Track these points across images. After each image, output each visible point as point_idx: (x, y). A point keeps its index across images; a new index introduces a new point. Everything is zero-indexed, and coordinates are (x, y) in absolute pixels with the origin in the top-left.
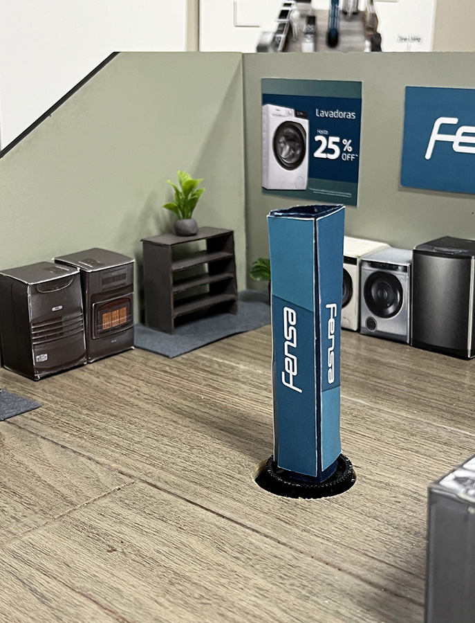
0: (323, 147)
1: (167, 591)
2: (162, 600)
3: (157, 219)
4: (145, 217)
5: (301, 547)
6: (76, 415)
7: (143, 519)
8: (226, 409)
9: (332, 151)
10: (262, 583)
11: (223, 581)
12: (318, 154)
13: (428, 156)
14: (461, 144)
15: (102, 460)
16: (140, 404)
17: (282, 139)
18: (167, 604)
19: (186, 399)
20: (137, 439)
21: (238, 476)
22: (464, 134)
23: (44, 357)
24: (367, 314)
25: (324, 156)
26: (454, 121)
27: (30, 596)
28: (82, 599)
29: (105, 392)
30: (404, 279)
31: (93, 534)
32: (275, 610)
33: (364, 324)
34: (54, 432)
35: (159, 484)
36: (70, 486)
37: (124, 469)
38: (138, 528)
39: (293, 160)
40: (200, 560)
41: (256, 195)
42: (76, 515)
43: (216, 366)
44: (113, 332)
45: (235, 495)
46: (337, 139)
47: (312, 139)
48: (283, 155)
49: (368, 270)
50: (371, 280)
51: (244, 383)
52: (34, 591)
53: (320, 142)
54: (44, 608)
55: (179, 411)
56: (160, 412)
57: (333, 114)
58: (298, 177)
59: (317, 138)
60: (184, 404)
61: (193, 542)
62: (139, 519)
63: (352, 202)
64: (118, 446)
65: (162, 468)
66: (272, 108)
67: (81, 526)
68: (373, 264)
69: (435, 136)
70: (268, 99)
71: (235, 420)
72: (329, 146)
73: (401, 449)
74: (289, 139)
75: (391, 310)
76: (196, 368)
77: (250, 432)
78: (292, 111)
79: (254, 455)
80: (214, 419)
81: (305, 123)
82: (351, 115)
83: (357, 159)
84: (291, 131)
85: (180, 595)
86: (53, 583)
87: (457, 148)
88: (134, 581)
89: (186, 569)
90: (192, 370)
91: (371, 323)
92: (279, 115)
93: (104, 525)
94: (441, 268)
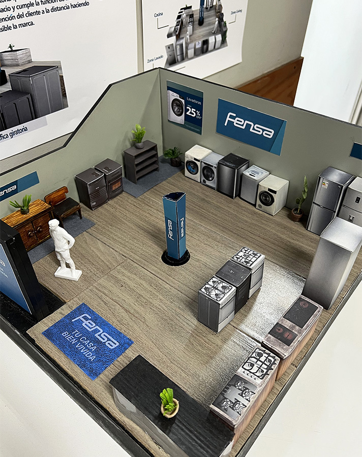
0: (190, 111)
1: (137, 300)
2: (136, 304)
3: (129, 140)
4: (124, 140)
5: (172, 285)
6: (107, 228)
7: (130, 274)
8: (154, 225)
9: (193, 114)
10: (161, 297)
11: (151, 297)
12: (188, 113)
13: (226, 125)
14: (236, 123)
15: (117, 250)
16: (127, 223)
17: (175, 104)
18: (137, 305)
19: (141, 221)
20: (127, 240)
21: (157, 257)
22: (238, 120)
23: (95, 203)
24: (203, 178)
25: (190, 114)
26: (235, 115)
27: (102, 303)
28: (116, 303)
29: (115, 217)
30: (215, 170)
31: (117, 281)
32: (164, 307)
33: (202, 181)
34: (101, 236)
35: (134, 260)
36: (108, 261)
37: (124, 254)
38: (129, 277)
39: (179, 113)
40: (145, 290)
41: (166, 121)
42: (111, 272)
43: (151, 203)
44: (116, 190)
45: (156, 265)
46: (195, 110)
47: (186, 108)
48: (175, 110)
49: (204, 165)
50: (204, 168)
51: (160, 212)
52: (103, 301)
53: (188, 110)
54: (106, 307)
55: (139, 227)
56: (133, 227)
57: (193, 101)
58: (181, 119)
59: (188, 108)
60: (141, 223)
61: (143, 282)
62: (129, 274)
63: (200, 133)
64: (121, 243)
65: (135, 254)
66: (171, 92)
67: (113, 277)
68: (205, 163)
69: (228, 119)
70: (169, 88)
71: (157, 231)
72: (192, 112)
73: (205, 244)
74: (177, 105)
75: (211, 179)
76: (145, 204)
77: (161, 237)
78: (178, 95)
79: (162, 248)
80: (150, 231)
81: (183, 101)
82: (199, 103)
83: (202, 119)
84: (178, 102)
85: (140, 302)
86: (108, 298)
87: (235, 124)
88: (128, 297)
89: (142, 293)
90: (143, 205)
91: (204, 181)
92: (173, 96)
93: (120, 277)
94: (226, 170)
